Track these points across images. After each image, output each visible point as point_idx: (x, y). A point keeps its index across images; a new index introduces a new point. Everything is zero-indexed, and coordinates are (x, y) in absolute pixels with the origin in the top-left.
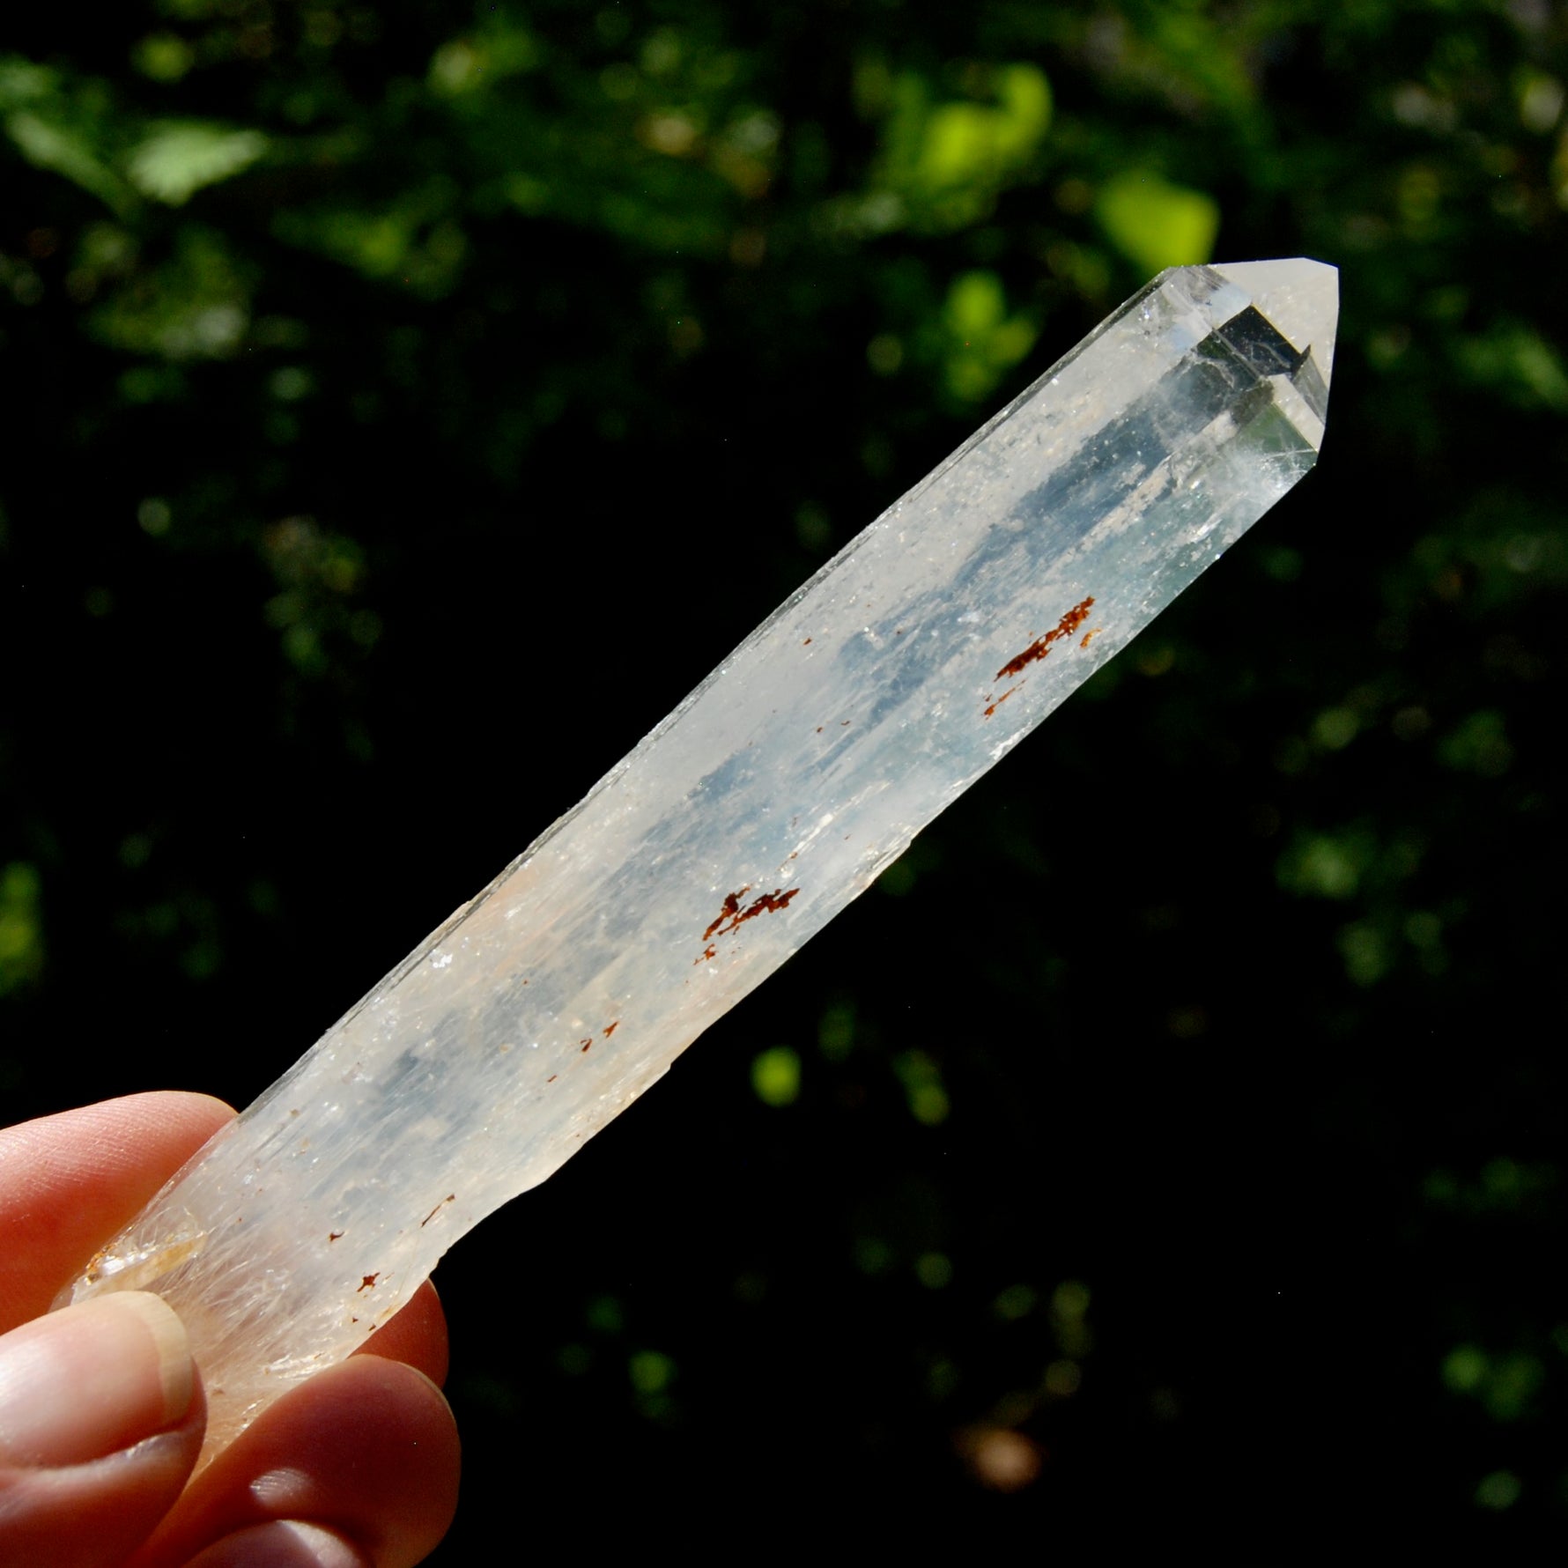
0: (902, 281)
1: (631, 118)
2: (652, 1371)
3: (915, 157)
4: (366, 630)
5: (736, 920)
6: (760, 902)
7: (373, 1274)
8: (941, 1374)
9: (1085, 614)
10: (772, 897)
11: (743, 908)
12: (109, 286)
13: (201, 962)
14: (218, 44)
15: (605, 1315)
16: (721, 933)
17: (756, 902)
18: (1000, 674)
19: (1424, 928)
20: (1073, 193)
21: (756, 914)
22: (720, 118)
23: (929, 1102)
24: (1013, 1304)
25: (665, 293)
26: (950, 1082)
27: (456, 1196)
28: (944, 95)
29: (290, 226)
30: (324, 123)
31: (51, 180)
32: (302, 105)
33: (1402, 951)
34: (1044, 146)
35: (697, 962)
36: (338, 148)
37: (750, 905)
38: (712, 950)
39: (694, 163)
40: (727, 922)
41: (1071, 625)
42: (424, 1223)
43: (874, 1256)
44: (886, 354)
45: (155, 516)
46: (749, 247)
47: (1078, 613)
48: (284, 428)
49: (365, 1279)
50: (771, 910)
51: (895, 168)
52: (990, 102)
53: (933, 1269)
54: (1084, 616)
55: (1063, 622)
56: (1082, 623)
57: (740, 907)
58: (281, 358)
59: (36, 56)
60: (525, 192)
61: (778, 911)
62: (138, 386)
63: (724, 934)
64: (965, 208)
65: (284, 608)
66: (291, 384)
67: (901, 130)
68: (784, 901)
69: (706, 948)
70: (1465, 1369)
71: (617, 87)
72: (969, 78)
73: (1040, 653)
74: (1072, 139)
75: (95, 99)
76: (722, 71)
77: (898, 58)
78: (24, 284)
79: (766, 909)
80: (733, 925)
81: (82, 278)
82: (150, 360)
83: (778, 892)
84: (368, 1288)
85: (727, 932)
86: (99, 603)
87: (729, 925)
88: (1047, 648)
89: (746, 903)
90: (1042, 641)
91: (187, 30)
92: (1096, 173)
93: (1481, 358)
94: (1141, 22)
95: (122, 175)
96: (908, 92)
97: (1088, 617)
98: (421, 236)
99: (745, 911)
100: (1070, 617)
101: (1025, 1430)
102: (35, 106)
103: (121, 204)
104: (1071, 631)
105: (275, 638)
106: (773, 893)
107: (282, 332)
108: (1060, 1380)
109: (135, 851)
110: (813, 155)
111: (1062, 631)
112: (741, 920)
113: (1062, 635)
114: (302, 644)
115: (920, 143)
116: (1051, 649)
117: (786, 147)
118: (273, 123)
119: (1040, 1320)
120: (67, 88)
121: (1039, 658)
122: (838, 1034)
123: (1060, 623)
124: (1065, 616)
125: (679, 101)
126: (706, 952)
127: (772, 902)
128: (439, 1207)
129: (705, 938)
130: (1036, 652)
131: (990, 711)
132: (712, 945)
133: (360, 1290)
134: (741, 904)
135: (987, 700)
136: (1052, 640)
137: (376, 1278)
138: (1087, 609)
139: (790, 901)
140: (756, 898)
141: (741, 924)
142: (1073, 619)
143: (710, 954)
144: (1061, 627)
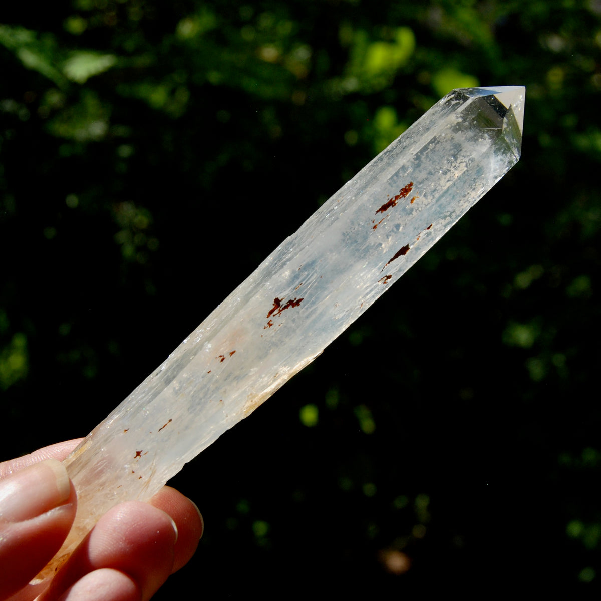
0: (358, 110)
1: (255, 46)
2: (261, 528)
3: (363, 63)
4: (153, 244)
6: (288, 303)
7: (140, 451)
8: (372, 529)
9: (410, 190)
12: (55, 113)
13: (90, 372)
14: (95, 20)
15: (243, 507)
16: (274, 315)
18: (377, 212)
19: (559, 359)
20: (424, 77)
21: (287, 308)
22: (288, 47)
23: (368, 425)
24: (400, 503)
25: (268, 115)
26: (376, 417)
27: (172, 420)
28: (374, 38)
29: (123, 89)
30: (138, 51)
31: (33, 74)
32: (130, 44)
33: (551, 369)
34: (412, 59)
35: (265, 328)
36: (143, 61)
38: (271, 323)
39: (279, 65)
40: (276, 312)
41: (405, 194)
42: (160, 430)
43: (346, 484)
44: (352, 138)
45: (72, 201)
46: (299, 98)
47: (407, 189)
48: (122, 167)
49: (137, 452)
50: (293, 306)
51: (355, 68)
52: (392, 41)
53: (369, 489)
56: (409, 193)
57: (281, 305)
58: (121, 141)
59: (28, 26)
60: (214, 77)
61: (296, 307)
62: (65, 151)
63: (276, 316)
64: (383, 82)
65: (122, 237)
66: (125, 151)
67: (358, 51)
68: (298, 303)
70: (575, 529)
71: (248, 35)
72: (383, 32)
73: (393, 204)
74: (422, 55)
75: (49, 41)
76: (286, 28)
77: (356, 25)
78: (23, 113)
79: (291, 306)
80: (279, 312)
81: (44, 109)
82: (70, 141)
83: (295, 299)
84: (138, 457)
86: (50, 233)
88: (396, 202)
89: (284, 303)
90: (394, 199)
91: (84, 14)
92: (433, 69)
94: (449, 10)
95: (60, 71)
96: (360, 37)
98: (172, 93)
99: (283, 306)
101: (405, 552)
102: (28, 45)
103: (60, 83)
104: (405, 196)
105: (118, 248)
106: (294, 300)
107: (121, 131)
108: (418, 532)
109: (65, 329)
110: (324, 62)
111: (401, 196)
112: (282, 310)
113: (401, 198)
114: (128, 251)
115: (365, 57)
116: (398, 203)
117: (313, 60)
118: (119, 52)
119: (411, 508)
120: (38, 37)
121: (393, 206)
122: (333, 399)
123: (400, 192)
124: (402, 190)
125: (272, 41)
126: (269, 323)
127: (293, 303)
128: (166, 425)
129: (268, 317)
130: (391, 203)
131: (375, 227)
132: (271, 320)
133: (135, 458)
134: (281, 303)
135: (373, 222)
136: (398, 199)
137: (141, 453)
138: (411, 187)
139: (300, 303)
140: (287, 301)
141: (282, 312)
142: (405, 191)
143: (270, 325)
144: (401, 194)
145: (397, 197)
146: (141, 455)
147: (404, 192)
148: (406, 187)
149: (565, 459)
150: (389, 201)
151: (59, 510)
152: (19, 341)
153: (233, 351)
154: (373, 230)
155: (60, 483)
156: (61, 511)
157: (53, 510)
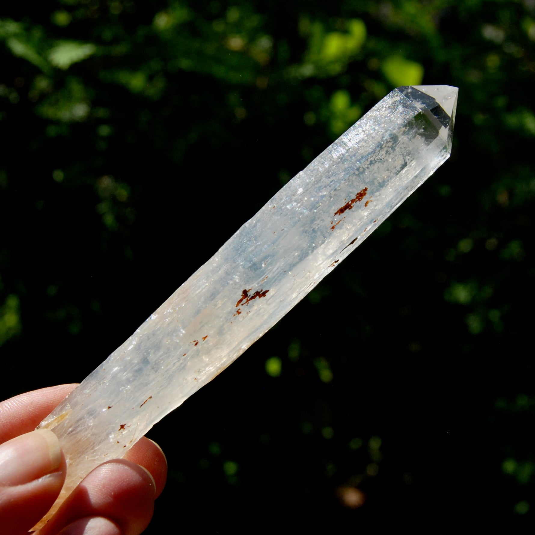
0: (315, 93)
1: (223, 37)
2: (231, 468)
3: (320, 51)
5: (248, 301)
6: (255, 294)
7: (124, 424)
8: (330, 468)
9: (365, 194)
10: (260, 292)
11: (250, 296)
12: (43, 97)
14: (80, 13)
15: (215, 449)
16: (242, 305)
17: (254, 294)
18: (336, 214)
19: (495, 315)
20: (373, 63)
21: (254, 298)
22: (252, 38)
23: (326, 375)
24: (355, 444)
25: (233, 98)
26: (333, 368)
27: (152, 397)
28: (329, 29)
29: (104, 75)
30: (115, 41)
31: (22, 61)
32: (107, 35)
33: (487, 323)
34: (363, 47)
35: (234, 315)
36: (120, 49)
37: (252, 295)
38: (240, 311)
39: (244, 53)
40: (245, 301)
41: (360, 198)
42: (141, 406)
43: (307, 428)
44: (310, 119)
45: (58, 175)
46: (262, 82)
47: (362, 193)
48: (102, 145)
49: (121, 425)
50: (260, 297)
51: (313, 56)
52: (345, 32)
53: (328, 432)
54: (365, 195)
55: (357, 196)
56: (364, 197)
57: (248, 295)
58: (101, 121)
59: (17, 19)
60: (185, 64)
61: (262, 298)
62: (52, 131)
63: (244, 305)
64: (336, 69)
65: (103, 207)
66: (105, 130)
67: (315, 41)
68: (264, 294)
69: (237, 310)
70: (510, 466)
71: (218, 27)
72: (338, 23)
73: (350, 207)
74: (373, 45)
75: (37, 33)
76: (254, 21)
77: (313, 18)
78: (13, 97)
79: (258, 297)
80: (246, 302)
81: (33, 94)
82: (57, 122)
83: (262, 291)
84: (122, 429)
85: (244, 304)
86: (40, 205)
87: (245, 302)
88: (352, 205)
89: (251, 293)
90: (350, 203)
91: (69, 9)
92: (381, 56)
93: (512, 120)
95: (46, 60)
96: (317, 29)
97: (366, 195)
100: (359, 194)
101: (360, 488)
102: (16, 36)
103: (45, 69)
104: (360, 200)
105: (100, 217)
106: (260, 291)
107: (102, 113)
108: (371, 470)
109: (52, 290)
110: (284, 51)
111: (357, 200)
113: (357, 201)
114: (109, 220)
115: (322, 46)
116: (353, 206)
117: (275, 48)
118: (98, 41)
119: (365, 449)
120: (28, 29)
121: (350, 209)
122: (294, 352)
123: (356, 196)
124: (358, 194)
125: (239, 32)
126: (237, 312)
127: (261, 294)
128: (146, 401)
129: (237, 306)
130: (348, 207)
131: (333, 228)
132: (240, 309)
133: (119, 430)
134: (249, 294)
135: (332, 223)
136: (353, 202)
137: (125, 426)
138: (365, 192)
139: (266, 294)
140: (254, 292)
141: (249, 302)
142: (361, 195)
143: (239, 313)
144: (357, 198)
145: (353, 201)
146: (124, 427)
147: (359, 196)
148: (361, 191)
149: (501, 404)
150: (346, 204)
151: (49, 477)
152: (13, 302)
153: (205, 336)
154: (331, 230)
155: (52, 453)
156: (51, 478)
157: (44, 477)
